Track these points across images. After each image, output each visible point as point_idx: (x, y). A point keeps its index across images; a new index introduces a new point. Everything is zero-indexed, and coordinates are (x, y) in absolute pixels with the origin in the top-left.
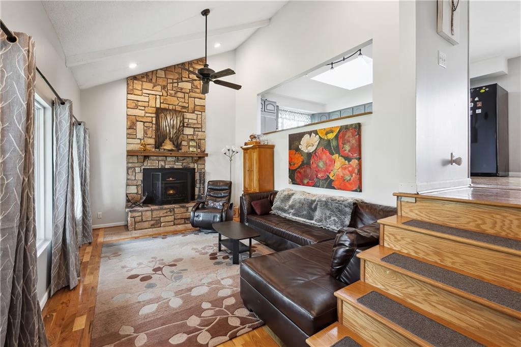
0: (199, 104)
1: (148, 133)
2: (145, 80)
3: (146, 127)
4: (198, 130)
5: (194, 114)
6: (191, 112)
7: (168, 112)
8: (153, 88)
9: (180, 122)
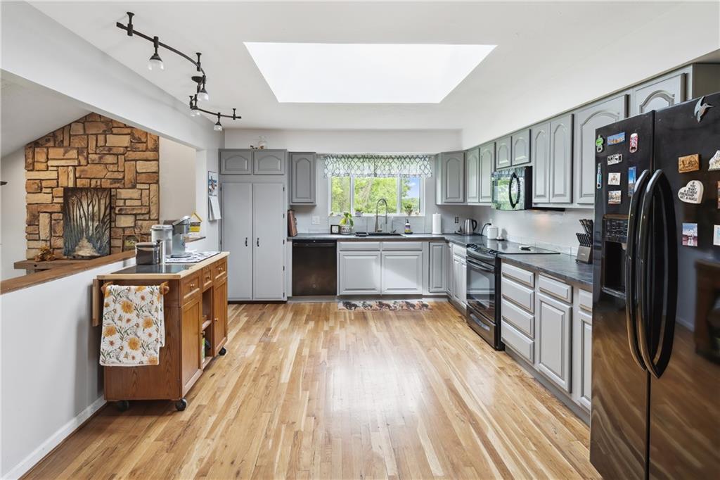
0: (144, 171)
1: (57, 229)
2: (51, 144)
3: (55, 220)
4: (142, 217)
5: (135, 190)
6: (130, 186)
7: (84, 194)
8: (64, 155)
9: (106, 209)
